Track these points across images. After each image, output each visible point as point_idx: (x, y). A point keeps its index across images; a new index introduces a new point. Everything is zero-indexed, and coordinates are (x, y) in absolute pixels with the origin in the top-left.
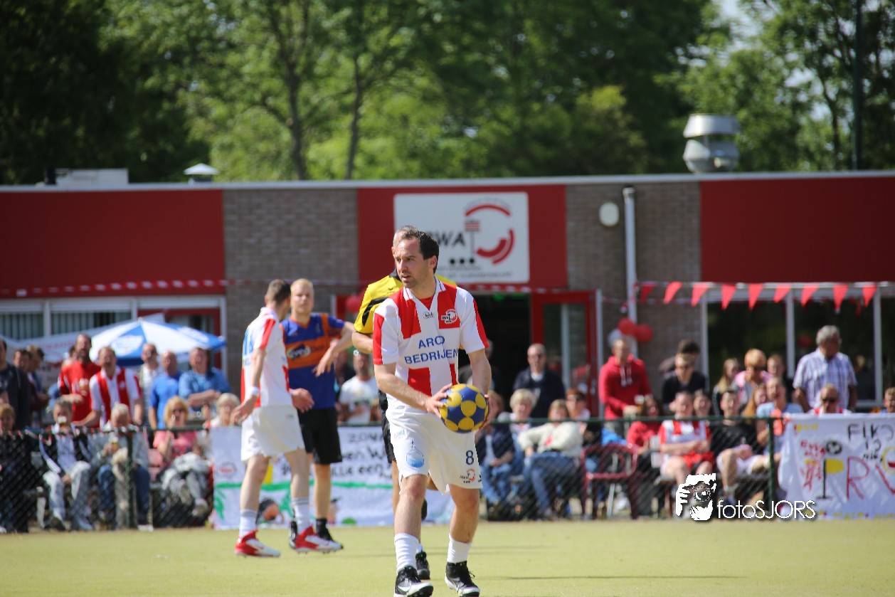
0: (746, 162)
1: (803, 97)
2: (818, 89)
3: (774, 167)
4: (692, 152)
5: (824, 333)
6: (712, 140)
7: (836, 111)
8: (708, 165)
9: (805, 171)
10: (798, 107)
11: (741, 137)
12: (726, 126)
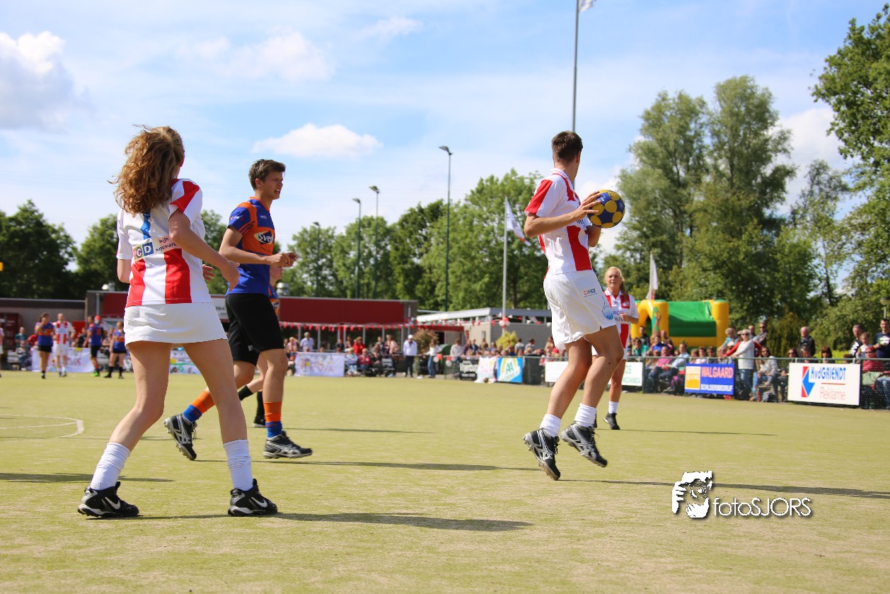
0: (292, 294)
1: (305, 280)
2: (309, 279)
3: (299, 295)
4: (279, 291)
5: (306, 334)
6: (284, 289)
7: (313, 284)
8: (282, 294)
9: (305, 297)
10: (305, 283)
11: (291, 288)
12: (287, 286)
